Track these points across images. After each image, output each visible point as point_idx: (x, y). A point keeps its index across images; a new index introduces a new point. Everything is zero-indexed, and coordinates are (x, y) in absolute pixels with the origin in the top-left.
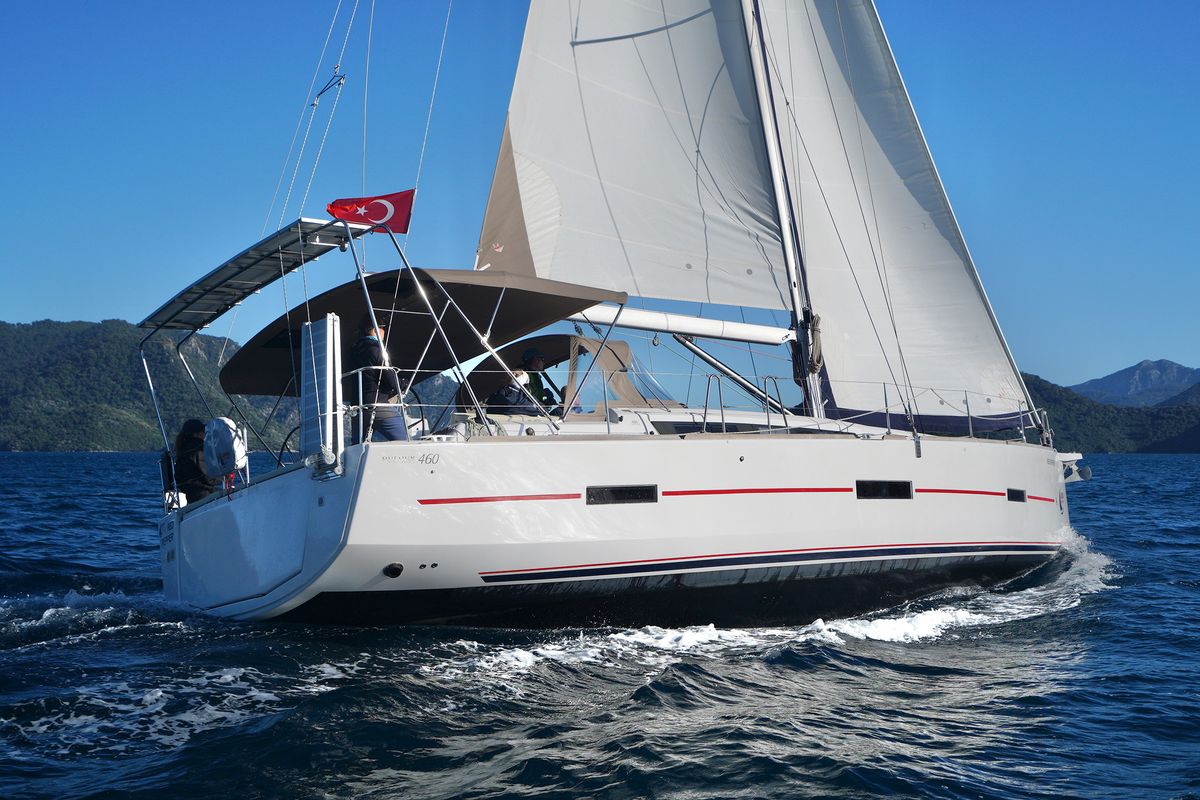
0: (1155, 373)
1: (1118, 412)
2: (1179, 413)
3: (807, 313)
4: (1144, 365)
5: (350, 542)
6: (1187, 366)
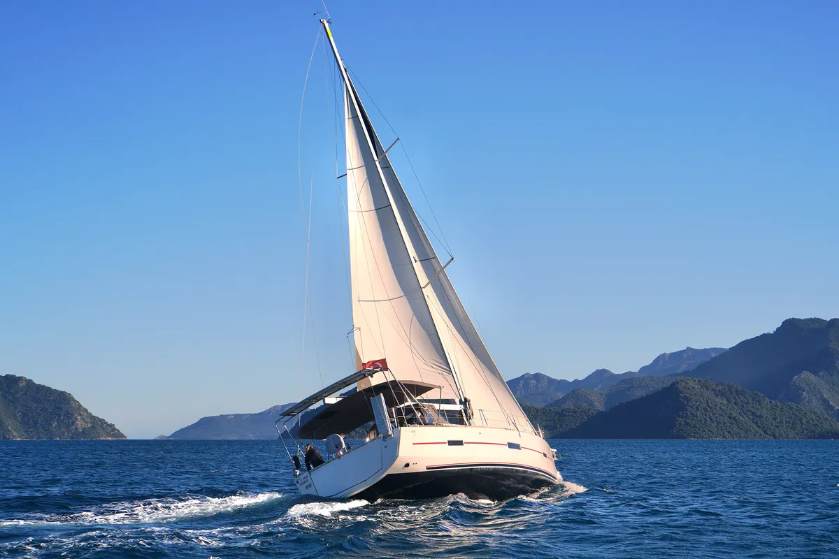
0: (533, 382)
1: (537, 412)
2: (575, 412)
3: (465, 399)
4: (526, 376)
5: (400, 455)
6: (553, 378)
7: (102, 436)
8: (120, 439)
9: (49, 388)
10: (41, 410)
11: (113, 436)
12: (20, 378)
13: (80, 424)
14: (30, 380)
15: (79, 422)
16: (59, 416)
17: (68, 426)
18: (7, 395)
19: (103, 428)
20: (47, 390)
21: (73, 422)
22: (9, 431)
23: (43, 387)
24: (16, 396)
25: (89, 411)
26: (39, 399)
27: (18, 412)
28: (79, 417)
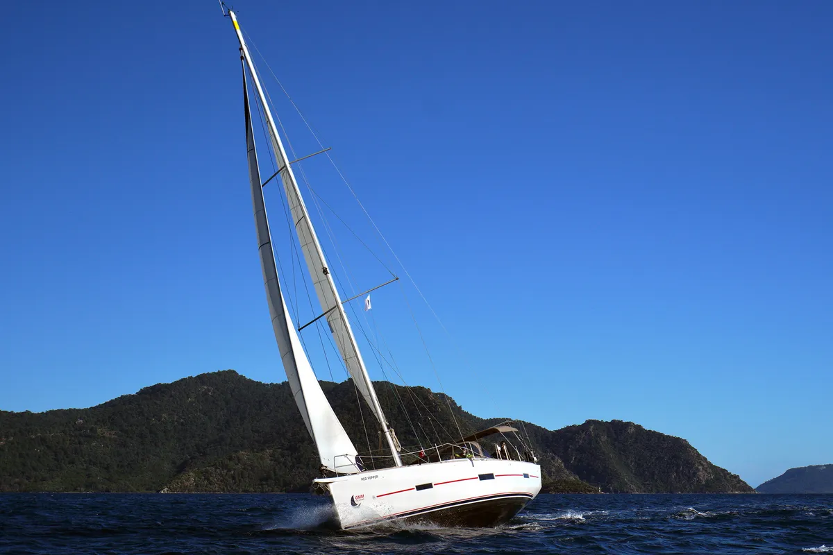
7: (729, 490)
8: (749, 493)
9: (661, 435)
10: (657, 459)
11: (739, 489)
12: (628, 424)
13: (702, 475)
14: (640, 426)
15: (700, 473)
16: (678, 466)
17: (689, 478)
18: (616, 443)
19: (727, 480)
20: (660, 436)
21: (695, 474)
22: (626, 484)
23: (654, 433)
24: (626, 444)
25: (708, 460)
26: (652, 447)
27: (632, 461)
28: (700, 467)
